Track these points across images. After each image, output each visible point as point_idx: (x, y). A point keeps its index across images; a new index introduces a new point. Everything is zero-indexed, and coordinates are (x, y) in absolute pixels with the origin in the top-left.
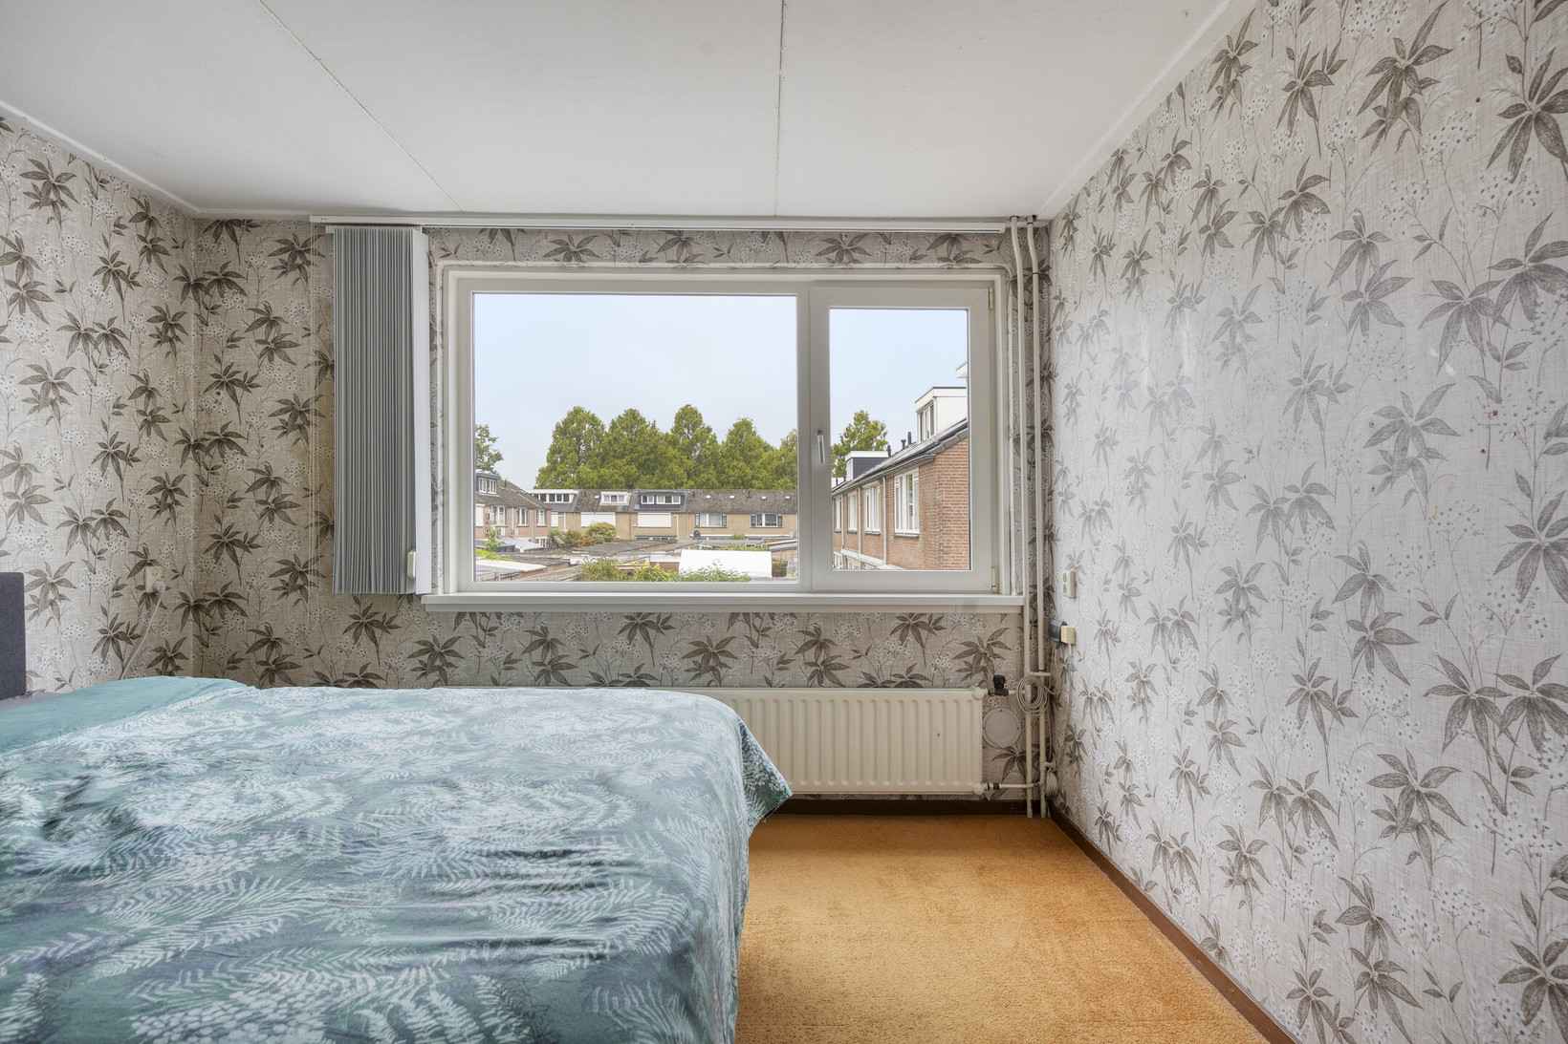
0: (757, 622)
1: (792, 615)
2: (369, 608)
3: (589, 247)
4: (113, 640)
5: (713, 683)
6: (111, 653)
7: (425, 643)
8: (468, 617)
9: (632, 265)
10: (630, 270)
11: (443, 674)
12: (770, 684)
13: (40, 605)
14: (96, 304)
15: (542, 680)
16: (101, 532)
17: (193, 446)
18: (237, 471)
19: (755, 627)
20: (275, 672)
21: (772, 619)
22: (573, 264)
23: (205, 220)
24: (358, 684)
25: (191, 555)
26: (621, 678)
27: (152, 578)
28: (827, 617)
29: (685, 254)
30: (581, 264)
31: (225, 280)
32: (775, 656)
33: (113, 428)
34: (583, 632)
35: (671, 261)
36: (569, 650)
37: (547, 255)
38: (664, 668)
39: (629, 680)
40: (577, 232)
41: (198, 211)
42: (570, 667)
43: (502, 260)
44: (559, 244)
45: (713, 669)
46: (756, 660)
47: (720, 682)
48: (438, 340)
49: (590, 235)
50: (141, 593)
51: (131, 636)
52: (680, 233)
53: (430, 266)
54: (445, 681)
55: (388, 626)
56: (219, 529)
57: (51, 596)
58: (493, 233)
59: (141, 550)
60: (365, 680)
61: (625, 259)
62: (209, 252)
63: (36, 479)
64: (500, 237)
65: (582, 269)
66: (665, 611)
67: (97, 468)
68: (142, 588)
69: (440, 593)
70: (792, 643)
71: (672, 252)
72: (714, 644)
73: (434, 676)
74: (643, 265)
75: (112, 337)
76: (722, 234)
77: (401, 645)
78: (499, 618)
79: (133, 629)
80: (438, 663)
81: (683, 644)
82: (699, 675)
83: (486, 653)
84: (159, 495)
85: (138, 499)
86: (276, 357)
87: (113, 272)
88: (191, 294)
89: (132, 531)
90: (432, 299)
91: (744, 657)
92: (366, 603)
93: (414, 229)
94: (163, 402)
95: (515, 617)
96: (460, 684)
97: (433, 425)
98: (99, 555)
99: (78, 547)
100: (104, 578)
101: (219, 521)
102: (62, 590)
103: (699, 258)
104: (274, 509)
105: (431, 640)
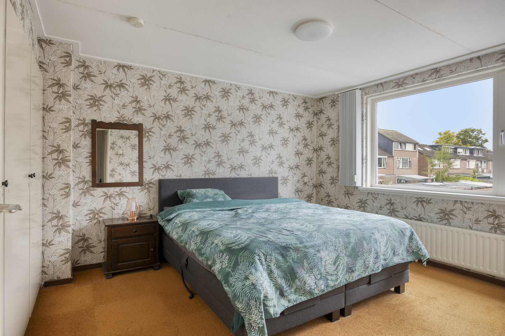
0: (466, 205)
1: (482, 203)
2: (348, 189)
3: (405, 82)
4: (297, 192)
5: (447, 224)
6: (297, 194)
7: (360, 200)
8: (370, 194)
9: (420, 83)
10: (420, 85)
11: (364, 209)
12: (471, 228)
13: (283, 184)
14: (294, 123)
15: (390, 214)
16: (295, 169)
17: (315, 150)
18: (323, 155)
19: (465, 206)
20: (330, 203)
21: (473, 204)
22: (401, 88)
23: (318, 99)
24: (345, 208)
25: (315, 175)
26: (414, 217)
27: (306, 179)
28: (499, 206)
29: (438, 75)
30: (404, 87)
31: (321, 112)
32: (474, 218)
33: (298, 148)
34: (402, 201)
35: (433, 79)
36: (398, 207)
37: (393, 87)
38: (429, 216)
39: (416, 218)
40: (401, 78)
41: (316, 97)
42: (398, 211)
43: (380, 92)
44: (396, 83)
45: (447, 219)
46: (465, 218)
47: (450, 224)
48: (364, 118)
49: (405, 78)
50: (303, 182)
51: (301, 191)
52: (436, 68)
53: (362, 98)
54: (364, 211)
55: (352, 194)
56: (320, 169)
57: (285, 182)
58: (378, 85)
59: (303, 173)
60: (347, 208)
61: (417, 83)
62: (318, 106)
63: (283, 159)
64: (380, 86)
65: (405, 89)
66: (429, 197)
67: (294, 156)
68: (304, 181)
69: (364, 186)
70: (481, 215)
71: (433, 76)
72: (448, 210)
73: (362, 209)
74: (423, 83)
75: (297, 129)
76: (453, 64)
77: (355, 200)
78: (378, 195)
79: (302, 190)
80: (363, 205)
81: (436, 209)
82: (442, 221)
83: (375, 204)
84: (308, 161)
85: (303, 162)
86: (330, 128)
87: (298, 116)
88: (315, 116)
89: (301, 169)
90: (362, 107)
91: (460, 217)
92: (347, 188)
93: (357, 90)
94: (309, 141)
95: (383, 195)
96: (368, 212)
97: (362, 141)
98: (295, 174)
99: (291, 172)
100: (296, 179)
101: (320, 167)
102: (287, 181)
103: (444, 75)
104: (330, 164)
105: (362, 199)
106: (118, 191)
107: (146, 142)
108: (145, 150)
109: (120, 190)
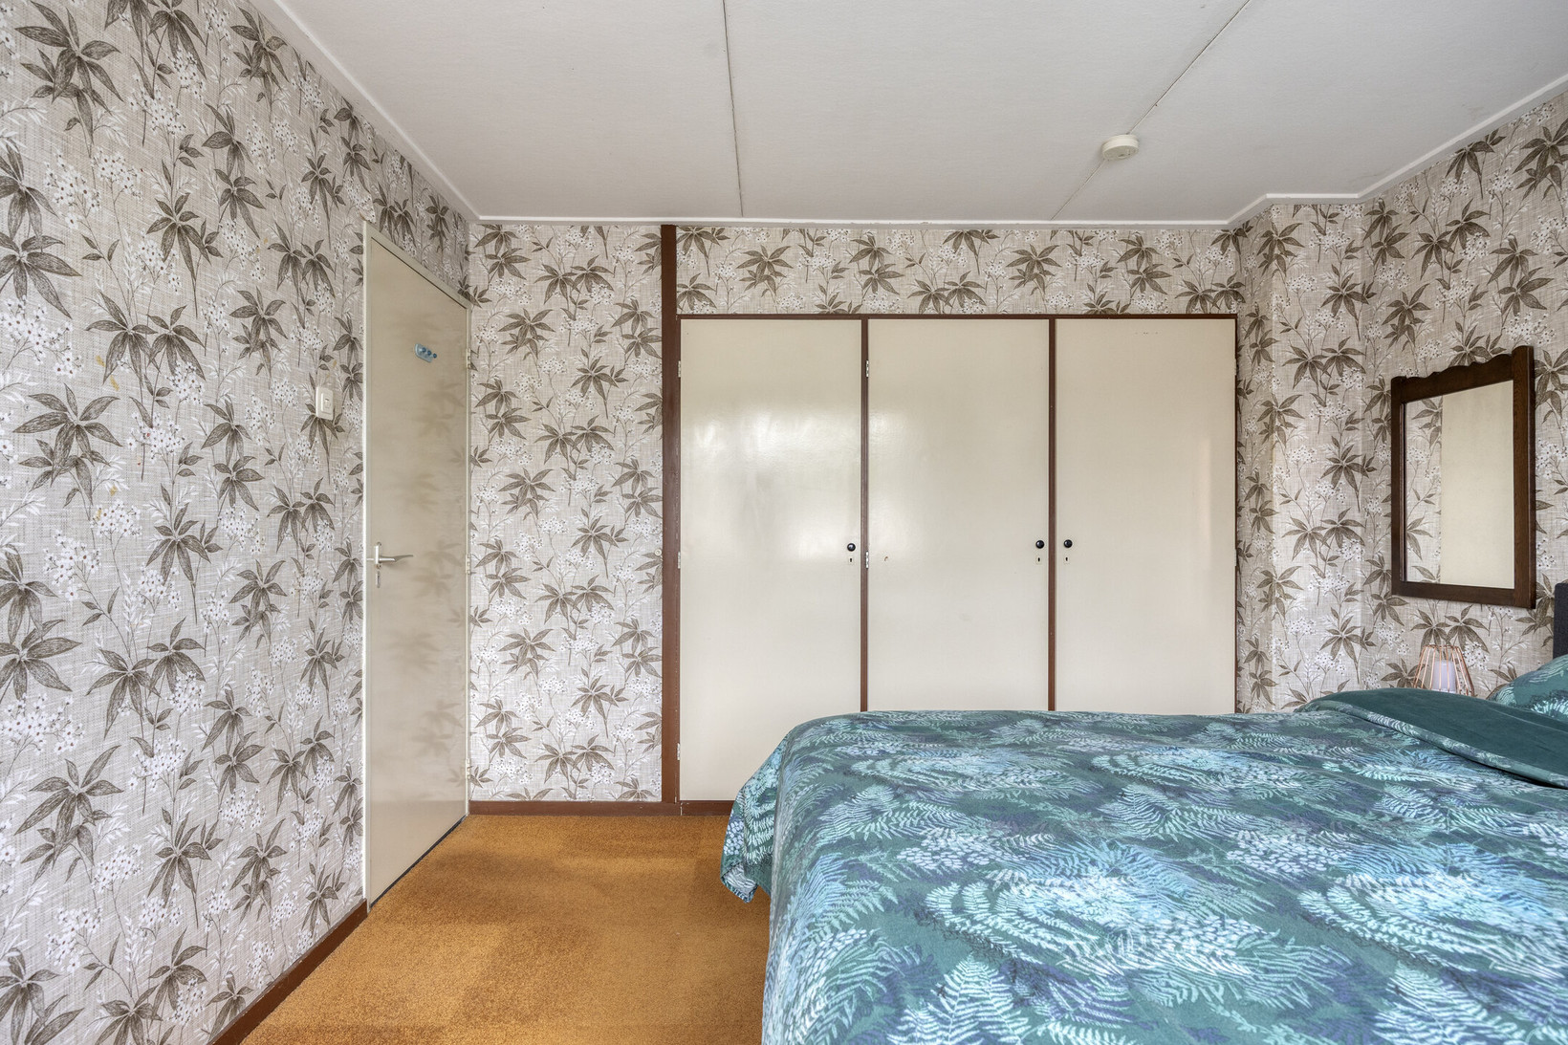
106: (1458, 616)
107: (1545, 419)
108: (1545, 456)
109: (1464, 613)
